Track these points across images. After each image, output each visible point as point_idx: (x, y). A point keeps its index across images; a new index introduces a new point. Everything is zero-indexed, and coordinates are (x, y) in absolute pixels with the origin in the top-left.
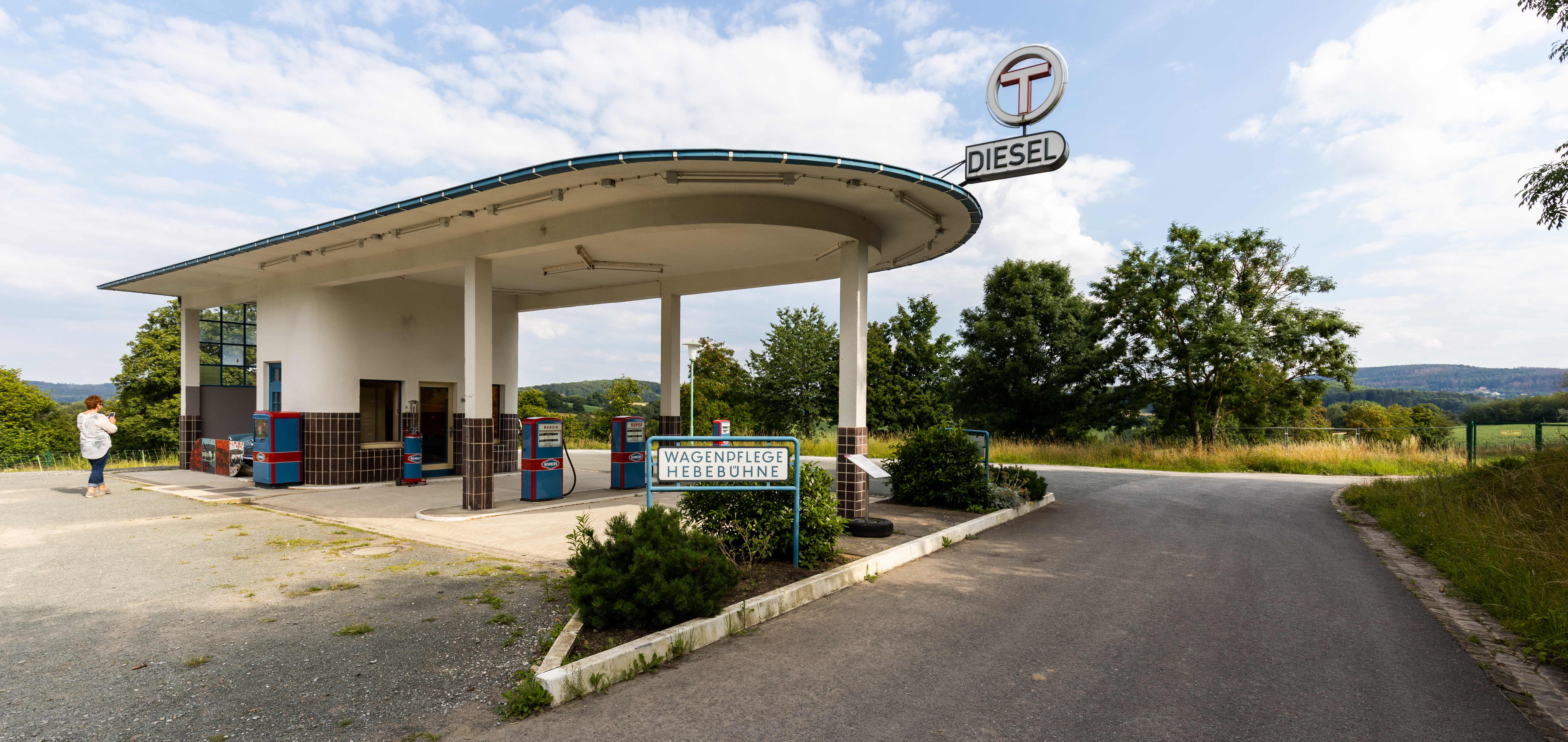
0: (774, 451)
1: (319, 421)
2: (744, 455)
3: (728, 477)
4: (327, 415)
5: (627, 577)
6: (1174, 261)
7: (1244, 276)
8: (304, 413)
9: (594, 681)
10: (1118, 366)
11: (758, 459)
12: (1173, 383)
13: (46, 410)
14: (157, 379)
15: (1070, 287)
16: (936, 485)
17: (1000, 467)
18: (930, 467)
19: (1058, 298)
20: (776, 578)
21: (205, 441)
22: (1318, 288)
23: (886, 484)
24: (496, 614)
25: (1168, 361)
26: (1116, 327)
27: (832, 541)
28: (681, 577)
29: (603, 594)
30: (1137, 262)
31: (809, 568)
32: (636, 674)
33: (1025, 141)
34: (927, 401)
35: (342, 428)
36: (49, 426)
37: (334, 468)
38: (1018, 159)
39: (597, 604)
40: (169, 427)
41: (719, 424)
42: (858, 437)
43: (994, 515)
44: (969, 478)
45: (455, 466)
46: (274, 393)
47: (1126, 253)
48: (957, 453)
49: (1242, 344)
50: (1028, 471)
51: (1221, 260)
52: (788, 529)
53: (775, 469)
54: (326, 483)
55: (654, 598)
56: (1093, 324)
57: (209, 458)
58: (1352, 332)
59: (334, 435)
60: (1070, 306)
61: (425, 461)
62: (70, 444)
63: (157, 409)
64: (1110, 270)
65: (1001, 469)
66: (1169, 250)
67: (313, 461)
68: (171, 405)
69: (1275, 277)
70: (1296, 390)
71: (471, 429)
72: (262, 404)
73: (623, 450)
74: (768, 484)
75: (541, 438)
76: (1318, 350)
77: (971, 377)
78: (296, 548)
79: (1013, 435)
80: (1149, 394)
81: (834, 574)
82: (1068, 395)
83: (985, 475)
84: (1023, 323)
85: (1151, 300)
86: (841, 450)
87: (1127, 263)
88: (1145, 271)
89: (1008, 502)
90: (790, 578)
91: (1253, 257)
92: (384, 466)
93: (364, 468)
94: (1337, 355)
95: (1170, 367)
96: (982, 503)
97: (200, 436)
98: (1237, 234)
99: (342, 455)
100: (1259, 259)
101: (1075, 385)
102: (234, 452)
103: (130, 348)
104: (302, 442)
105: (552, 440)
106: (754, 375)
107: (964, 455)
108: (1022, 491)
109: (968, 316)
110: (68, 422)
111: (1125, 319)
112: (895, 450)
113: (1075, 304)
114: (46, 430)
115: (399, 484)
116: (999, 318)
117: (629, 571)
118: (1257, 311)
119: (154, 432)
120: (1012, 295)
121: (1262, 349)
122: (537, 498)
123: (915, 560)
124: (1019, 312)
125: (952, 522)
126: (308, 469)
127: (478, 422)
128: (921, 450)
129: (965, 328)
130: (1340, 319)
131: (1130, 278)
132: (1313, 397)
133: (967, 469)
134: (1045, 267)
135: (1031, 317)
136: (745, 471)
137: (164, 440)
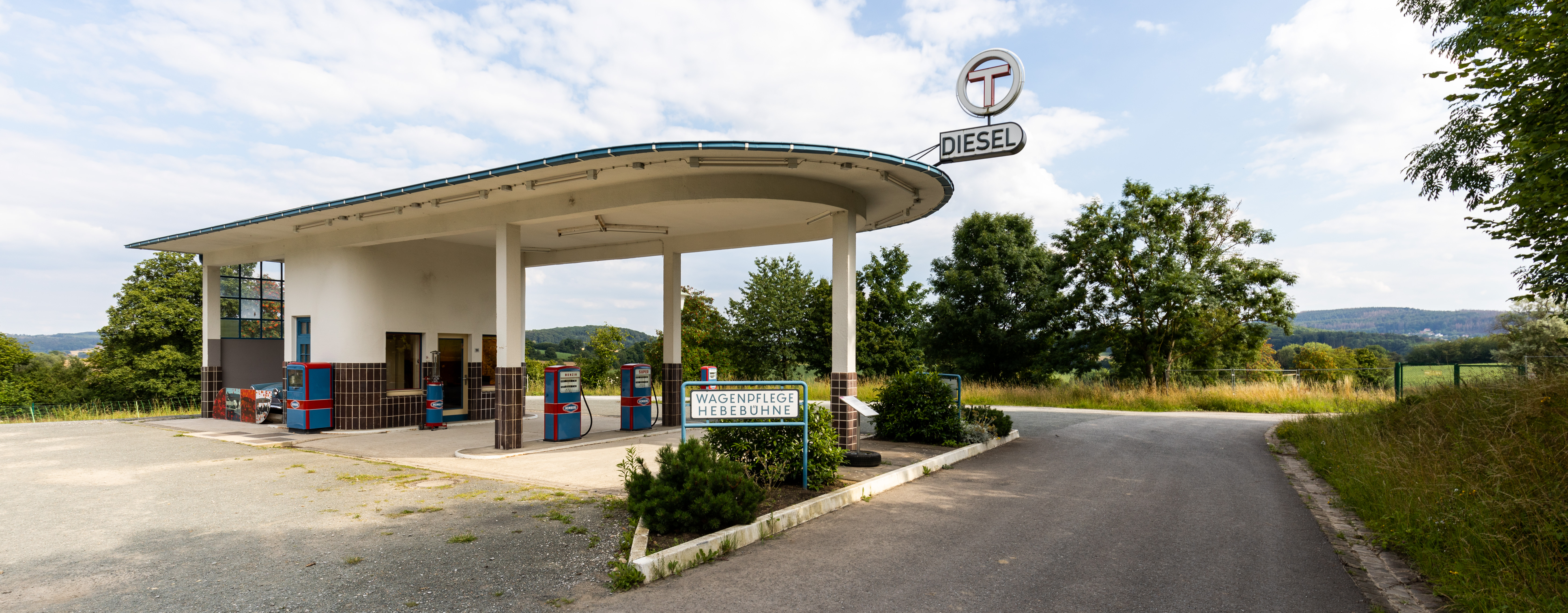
0: (787, 393)
1: (349, 371)
2: (762, 397)
3: (748, 415)
4: (356, 365)
5: (682, 493)
6: (1129, 215)
7: (1192, 228)
8: (334, 364)
9: (672, 566)
10: (1079, 313)
11: (773, 400)
12: (1129, 328)
13: (25, 362)
14: (145, 331)
15: (1034, 237)
16: (916, 423)
17: (970, 407)
18: (911, 407)
19: (1022, 249)
20: (790, 498)
21: (229, 391)
22: (1260, 239)
23: (871, 423)
24: (568, 527)
25: (1123, 308)
26: (1076, 276)
27: (833, 468)
28: (724, 492)
29: (663, 506)
30: (1094, 216)
31: (816, 490)
32: (698, 563)
33: (990, 130)
34: (899, 346)
35: (370, 378)
36: (29, 379)
37: (363, 414)
38: (984, 145)
39: (660, 513)
40: (157, 378)
41: (707, 370)
42: (849, 381)
43: (966, 448)
44: (944, 416)
45: (469, 412)
46: (301, 345)
47: (1085, 207)
48: (933, 394)
49: (1190, 293)
50: (995, 411)
51: (1172, 213)
52: (797, 458)
53: (787, 408)
54: (356, 428)
55: (706, 508)
56: (1054, 274)
57: (233, 407)
58: (1289, 281)
59: (363, 384)
60: (1033, 256)
61: (446, 407)
62: (50, 396)
63: (145, 361)
64: (1070, 223)
65: (972, 409)
66: (1124, 204)
67: (343, 408)
68: (160, 357)
69: (1221, 229)
70: (1240, 335)
71: (503, 377)
72: (290, 354)
73: (632, 395)
74: (782, 420)
75: (562, 384)
76: (1259, 298)
77: (942, 323)
78: (365, 482)
79: (981, 379)
80: (1107, 338)
81: (837, 494)
82: (1033, 340)
83: (958, 414)
84: (990, 273)
85: (1107, 251)
86: (834, 392)
87: (1086, 217)
88: (1102, 225)
89: (978, 438)
90: (801, 498)
91: (1200, 211)
92: (408, 412)
93: (390, 414)
94: (1276, 302)
95: (1126, 314)
96: (955, 439)
97: (220, 386)
98: (1185, 190)
99: (370, 402)
100: (1206, 213)
101: (1039, 330)
102: (261, 401)
103: (116, 300)
104: (333, 390)
105: (572, 386)
106: (733, 321)
107: (939, 396)
108: (990, 427)
109: (938, 266)
110: (47, 374)
111: (1085, 268)
112: (879, 393)
113: (1038, 255)
114: (25, 382)
115: (422, 429)
116: (967, 267)
117: (683, 488)
118: (1204, 261)
119: (142, 383)
120: (979, 246)
121: (1208, 297)
122: (560, 438)
123: (901, 485)
124: (986, 262)
125: (931, 455)
126: (338, 415)
127: (509, 370)
128: (902, 392)
129: (935, 277)
130: (1279, 268)
131: (1088, 230)
132: (1256, 341)
133: (942, 408)
134: (1010, 219)
135: (997, 266)
136: (762, 410)
137: (152, 391)
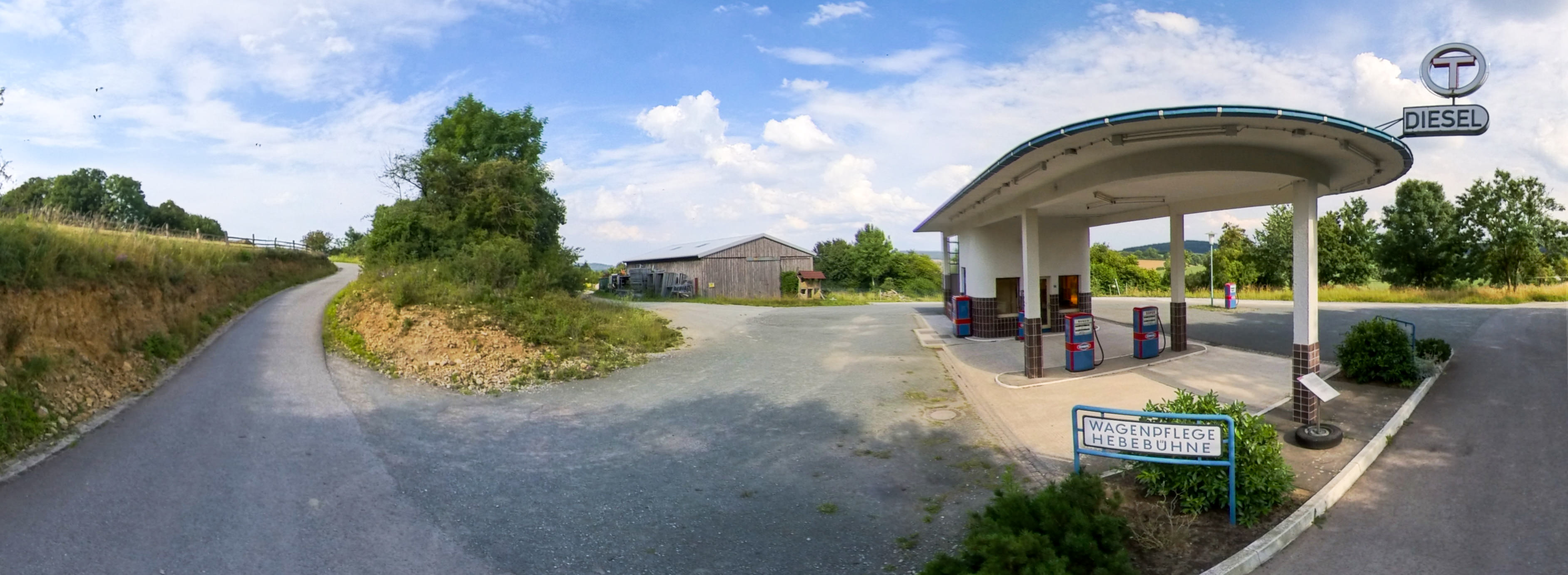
6: (1498, 188)
7: (1529, 200)
10: (1470, 243)
15: (1444, 197)
26: (1469, 222)
30: (1480, 187)
47: (1475, 180)
51: (1519, 191)
56: (1457, 221)
60: (1443, 207)
64: (1466, 190)
66: (1495, 182)
69: (1542, 201)
77: (1389, 247)
84: (1417, 216)
85: (1487, 208)
87: (1475, 187)
88: (1484, 192)
91: (1533, 191)
98: (1526, 179)
100: (1536, 192)
109: (1387, 211)
111: (1474, 218)
113: (1446, 207)
116: (1404, 212)
118: (1535, 219)
120: (1412, 200)
124: (1415, 209)
129: (1385, 217)
131: (1477, 195)
134: (1430, 185)
135: (1423, 213)
